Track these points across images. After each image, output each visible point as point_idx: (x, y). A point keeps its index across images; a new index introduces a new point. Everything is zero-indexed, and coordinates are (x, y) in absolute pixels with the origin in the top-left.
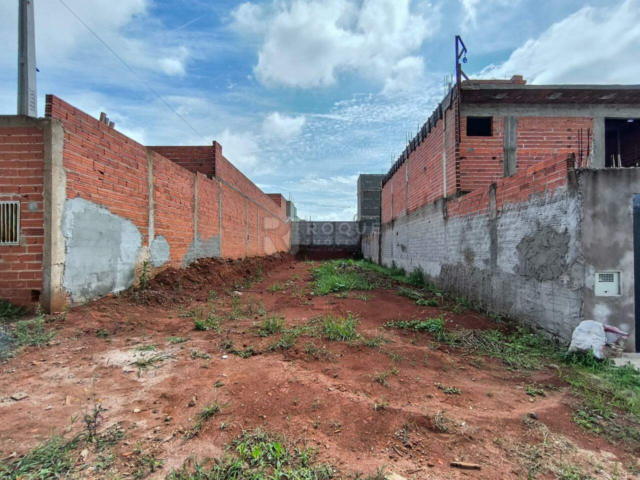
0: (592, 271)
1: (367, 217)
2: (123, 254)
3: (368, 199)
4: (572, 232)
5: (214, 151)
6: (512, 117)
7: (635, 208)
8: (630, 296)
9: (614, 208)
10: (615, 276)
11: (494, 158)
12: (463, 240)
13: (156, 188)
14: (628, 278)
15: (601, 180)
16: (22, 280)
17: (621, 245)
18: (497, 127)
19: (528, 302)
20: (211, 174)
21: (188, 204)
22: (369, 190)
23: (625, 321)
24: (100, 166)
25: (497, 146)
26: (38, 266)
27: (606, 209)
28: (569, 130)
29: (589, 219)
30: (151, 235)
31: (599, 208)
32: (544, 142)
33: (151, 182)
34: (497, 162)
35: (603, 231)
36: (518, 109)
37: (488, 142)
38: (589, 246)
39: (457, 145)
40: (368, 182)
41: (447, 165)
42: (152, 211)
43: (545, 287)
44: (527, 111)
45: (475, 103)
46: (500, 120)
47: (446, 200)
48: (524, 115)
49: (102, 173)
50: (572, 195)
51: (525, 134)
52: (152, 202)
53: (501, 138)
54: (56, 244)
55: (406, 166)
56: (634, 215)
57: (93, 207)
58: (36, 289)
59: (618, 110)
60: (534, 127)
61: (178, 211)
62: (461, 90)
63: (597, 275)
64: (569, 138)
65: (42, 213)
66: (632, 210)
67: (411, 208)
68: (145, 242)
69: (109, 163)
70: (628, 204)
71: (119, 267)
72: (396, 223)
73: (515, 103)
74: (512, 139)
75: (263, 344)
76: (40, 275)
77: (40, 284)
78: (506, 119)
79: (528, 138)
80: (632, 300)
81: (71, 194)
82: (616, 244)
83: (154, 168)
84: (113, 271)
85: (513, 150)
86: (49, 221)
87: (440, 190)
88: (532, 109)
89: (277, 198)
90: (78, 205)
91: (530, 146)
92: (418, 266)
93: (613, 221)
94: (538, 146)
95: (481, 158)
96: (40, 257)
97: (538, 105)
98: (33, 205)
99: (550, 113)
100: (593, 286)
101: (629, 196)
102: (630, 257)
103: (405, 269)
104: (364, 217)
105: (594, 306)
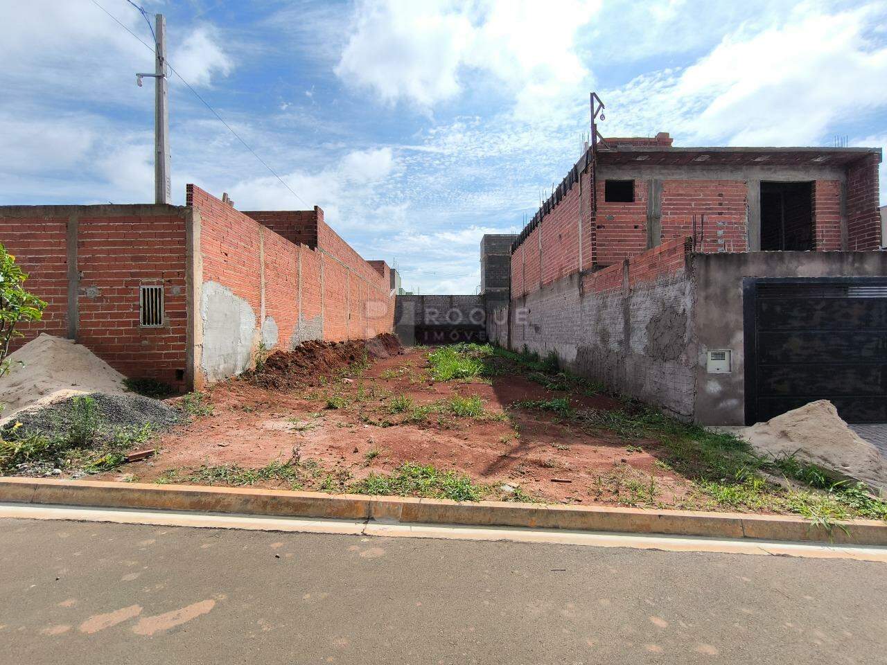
0: (704, 350)
1: (493, 289)
2: (242, 337)
4: (688, 314)
5: (316, 218)
6: (656, 180)
7: (744, 291)
8: (740, 373)
9: (725, 290)
10: (727, 355)
11: (636, 227)
12: (598, 320)
13: (267, 266)
14: (739, 356)
15: (713, 263)
16: (166, 360)
17: (732, 325)
18: (639, 192)
19: (656, 382)
20: (313, 244)
21: (293, 281)
23: (734, 396)
24: (225, 247)
25: (639, 213)
26: (182, 347)
27: (718, 291)
28: (720, 195)
29: (702, 301)
30: (263, 315)
31: (711, 290)
32: (693, 209)
33: (262, 259)
34: (639, 232)
35: (715, 312)
36: (663, 171)
37: (629, 209)
38: (702, 326)
39: (593, 214)
40: (493, 244)
41: (582, 235)
42: (263, 290)
43: (668, 366)
44: (673, 174)
45: (614, 164)
46: (643, 184)
47: (582, 275)
48: (670, 178)
49: (226, 255)
50: (688, 278)
51: (671, 200)
52: (263, 281)
53: (643, 204)
54: (197, 326)
55: (538, 230)
56: (744, 296)
57: (221, 289)
58: (180, 368)
59: (775, 172)
60: (681, 192)
61: (285, 289)
62: (597, 153)
63: (709, 354)
64: (721, 204)
65: (185, 296)
66: (742, 292)
67: (545, 281)
68: (258, 323)
69: (231, 244)
70: (738, 286)
71: (239, 349)
72: (528, 299)
73: (659, 164)
74: (656, 205)
75: (397, 418)
76: (184, 355)
77: (184, 364)
78: (649, 182)
79: (674, 205)
80: (742, 377)
81: (207, 278)
82: (727, 326)
83: (265, 244)
84: (235, 353)
85: (658, 218)
86: (192, 304)
87: (576, 263)
88: (678, 171)
89: (379, 266)
90: (211, 286)
91: (676, 214)
92: (552, 349)
93: (724, 301)
94: (685, 213)
95: (621, 227)
96: (183, 339)
97: (685, 167)
98: (176, 289)
99: (699, 176)
100: (706, 364)
101: (739, 279)
102: (740, 336)
103: (539, 354)
104: (489, 288)
105: (706, 383)
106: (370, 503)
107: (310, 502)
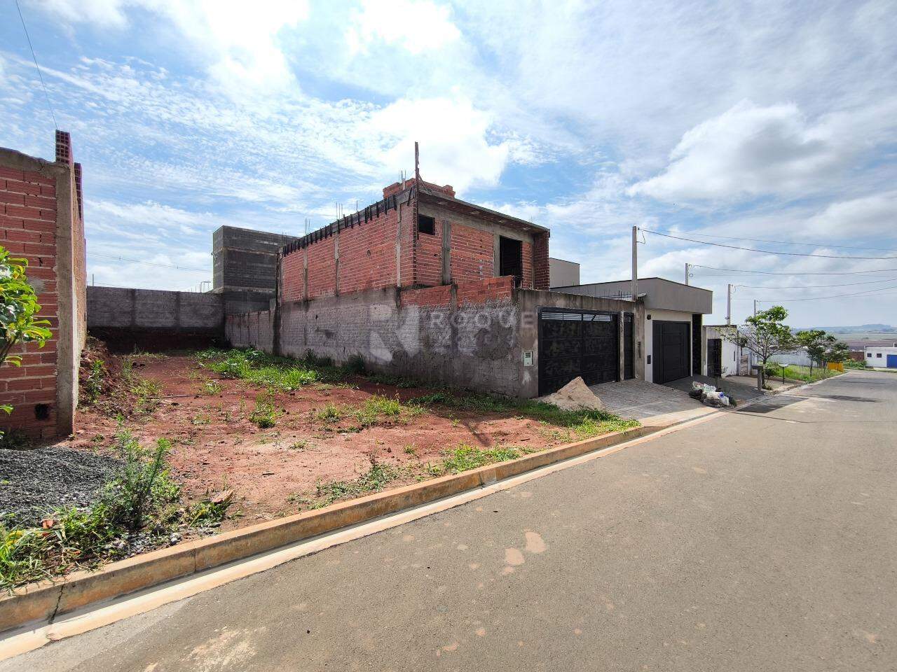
0: (523, 351)
1: (234, 288)
3: (234, 262)
4: (514, 329)
6: (448, 221)
8: (536, 365)
10: (531, 354)
11: (436, 255)
12: (421, 329)
14: (536, 355)
15: (527, 296)
16: (14, 392)
17: (534, 336)
18: (438, 228)
19: (484, 375)
22: (237, 250)
23: (534, 380)
25: (437, 245)
26: (50, 370)
28: (481, 240)
32: (467, 247)
34: (437, 259)
36: (451, 216)
37: (431, 240)
38: (522, 336)
39: (415, 241)
40: (234, 238)
41: (401, 257)
43: (496, 363)
44: (457, 219)
45: (423, 202)
46: (440, 222)
47: (399, 291)
48: (455, 222)
50: (514, 304)
51: (455, 238)
53: (440, 238)
56: (538, 318)
58: (43, 402)
59: (506, 231)
60: (461, 233)
62: (418, 191)
63: (525, 353)
64: (481, 247)
65: (55, 296)
66: (537, 315)
67: (344, 290)
70: (536, 312)
72: (312, 304)
74: (447, 241)
76: (54, 382)
77: (54, 395)
78: (443, 222)
79: (457, 242)
80: (537, 368)
85: (448, 250)
86: (68, 308)
87: (392, 279)
88: (459, 218)
91: (458, 249)
92: (356, 353)
94: (463, 250)
95: (427, 254)
97: (463, 216)
99: (471, 224)
100: (523, 360)
101: (536, 307)
102: (536, 342)
103: (332, 358)
104: (228, 287)
105: (524, 372)
106: (479, 474)
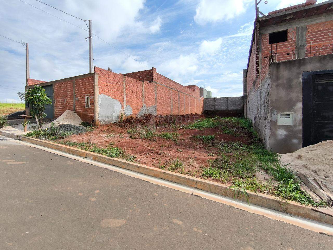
0: (276, 113)
2: (115, 111)
5: (152, 71)
6: (302, 27)
7: (304, 80)
8: (299, 125)
9: (289, 81)
10: (291, 115)
11: (288, 54)
13: (127, 89)
14: (299, 116)
15: (282, 67)
17: (294, 99)
18: (291, 35)
20: (151, 80)
21: (140, 93)
23: (296, 138)
24: (108, 84)
25: (291, 46)
26: (93, 113)
27: (285, 82)
29: (274, 87)
30: (125, 104)
31: (280, 82)
33: (124, 87)
34: (290, 56)
35: (283, 93)
36: (307, 20)
37: (284, 45)
38: (274, 101)
39: (257, 52)
41: (255, 63)
42: (125, 97)
46: (293, 30)
49: (109, 86)
50: (269, 77)
51: (313, 35)
52: (125, 94)
53: (293, 41)
54: (96, 107)
55: (250, 64)
56: (303, 83)
57: (106, 96)
60: (320, 29)
61: (136, 96)
62: (259, 21)
63: (279, 115)
65: (93, 99)
66: (302, 81)
67: (251, 87)
68: (123, 107)
69: (111, 83)
70: (299, 78)
71: (114, 115)
73: (304, 17)
74: (302, 40)
76: (94, 116)
77: (93, 118)
79: (315, 37)
80: (301, 127)
81: (100, 93)
82: (291, 100)
83: (126, 82)
84: (112, 116)
85: (303, 47)
86: (95, 101)
87: (254, 77)
88: (319, 18)
90: (102, 96)
91: (317, 42)
92: (251, 118)
93: (289, 86)
94: (324, 41)
95: (279, 56)
96: (93, 111)
97: (324, 14)
98: (92, 97)
100: (276, 120)
101: (299, 73)
102: (300, 105)
103: (250, 121)
104: (245, 94)
105: (277, 130)
106: (87, 153)
107: (76, 151)
